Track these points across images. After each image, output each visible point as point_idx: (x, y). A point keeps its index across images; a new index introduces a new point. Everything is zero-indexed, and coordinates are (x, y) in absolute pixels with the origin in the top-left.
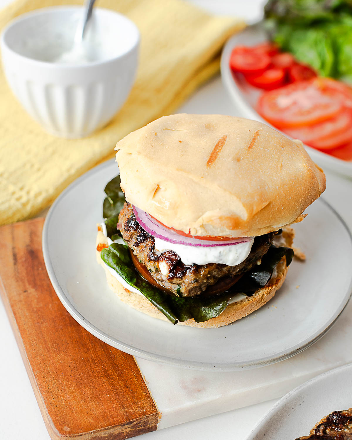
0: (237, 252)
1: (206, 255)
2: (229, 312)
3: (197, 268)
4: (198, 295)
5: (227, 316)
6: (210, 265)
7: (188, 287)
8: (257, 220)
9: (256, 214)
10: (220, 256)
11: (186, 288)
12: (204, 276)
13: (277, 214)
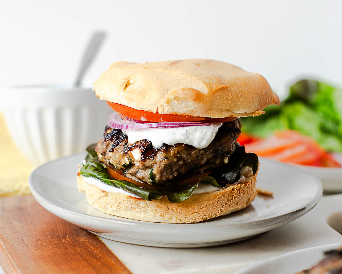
0: (202, 131)
1: (174, 133)
2: (202, 202)
3: (167, 147)
4: (170, 180)
5: (200, 207)
6: (178, 145)
7: (159, 167)
8: (218, 98)
9: (216, 91)
10: (187, 134)
11: (158, 168)
12: (174, 154)
13: (235, 98)
